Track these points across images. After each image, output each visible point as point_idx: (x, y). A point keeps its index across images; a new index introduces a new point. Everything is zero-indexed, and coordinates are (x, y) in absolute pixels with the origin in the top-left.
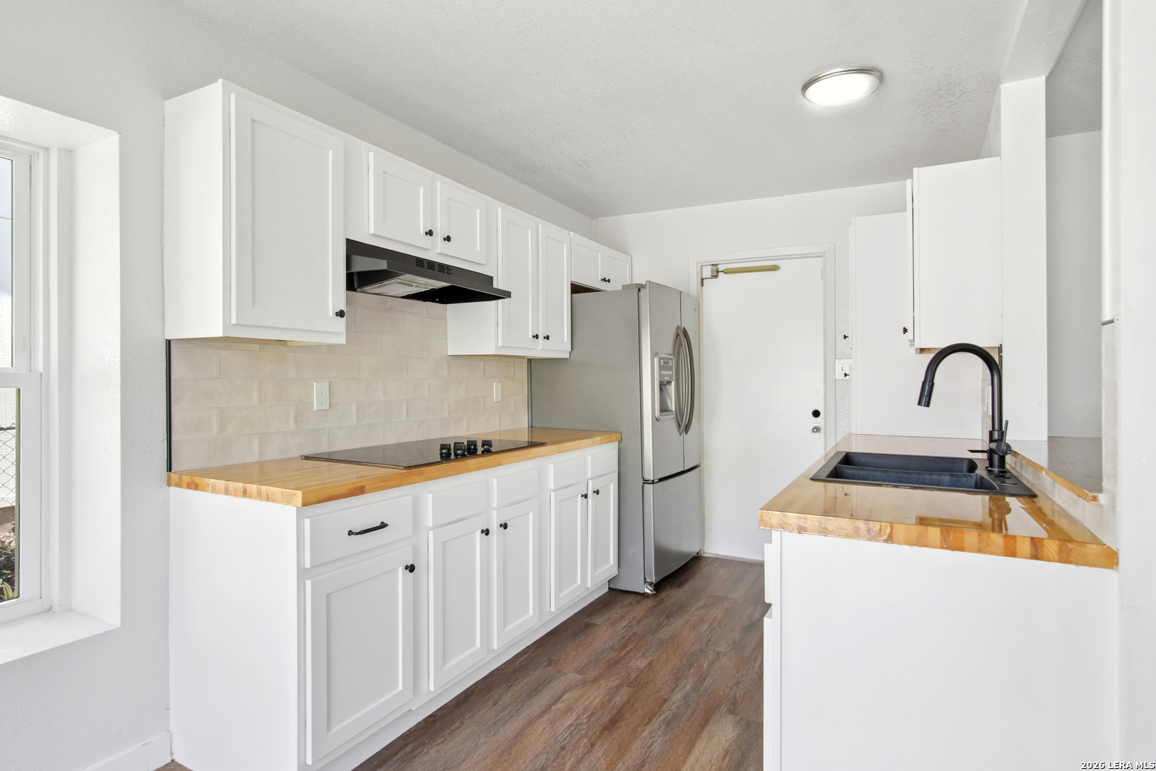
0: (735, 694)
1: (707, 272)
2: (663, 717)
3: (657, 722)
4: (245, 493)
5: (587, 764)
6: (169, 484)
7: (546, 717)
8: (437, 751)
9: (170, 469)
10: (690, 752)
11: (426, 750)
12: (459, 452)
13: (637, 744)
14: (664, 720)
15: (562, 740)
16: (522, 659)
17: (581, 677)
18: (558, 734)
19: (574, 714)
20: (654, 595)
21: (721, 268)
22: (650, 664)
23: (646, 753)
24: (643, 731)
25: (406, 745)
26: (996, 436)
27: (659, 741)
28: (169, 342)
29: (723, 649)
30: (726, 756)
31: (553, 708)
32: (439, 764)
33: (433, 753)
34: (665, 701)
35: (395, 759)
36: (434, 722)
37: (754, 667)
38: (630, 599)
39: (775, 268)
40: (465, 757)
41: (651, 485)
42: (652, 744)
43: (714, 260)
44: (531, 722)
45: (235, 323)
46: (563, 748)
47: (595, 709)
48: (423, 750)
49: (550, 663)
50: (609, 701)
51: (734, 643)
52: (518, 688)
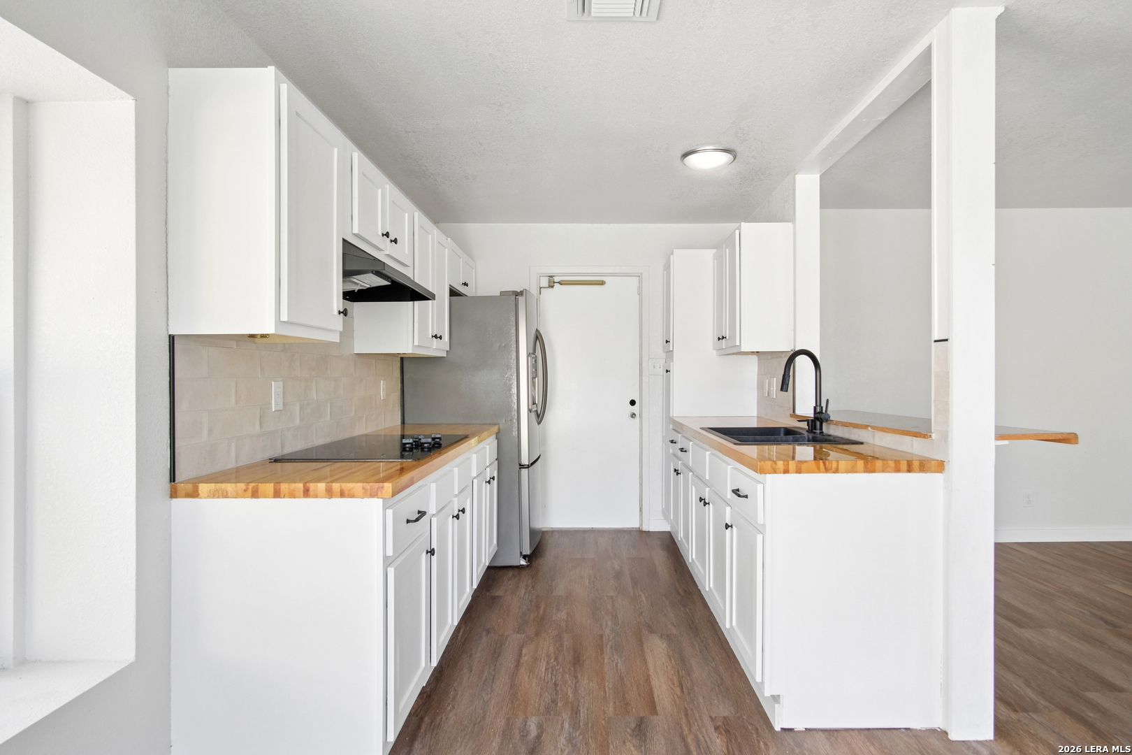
0: (645, 621)
1: (544, 282)
2: (609, 647)
3: (607, 650)
4: (306, 493)
5: (583, 689)
6: (174, 494)
7: (522, 670)
8: (456, 715)
9: (173, 478)
10: (646, 663)
11: (444, 718)
12: (426, 445)
13: (606, 668)
14: (611, 647)
15: (550, 680)
16: (461, 633)
17: (524, 636)
18: (543, 677)
19: (542, 661)
20: (528, 566)
21: (557, 279)
22: (568, 614)
23: (617, 671)
24: (603, 659)
25: (422, 719)
26: (818, 410)
27: (620, 662)
28: (172, 339)
29: (612, 594)
30: (670, 658)
31: (522, 661)
32: (466, 722)
33: (452, 717)
34: (602, 636)
35: (422, 731)
36: (429, 696)
37: (643, 601)
38: (511, 573)
39: (602, 283)
40: (483, 712)
41: (527, 469)
42: (617, 665)
43: (551, 271)
44: (514, 676)
45: (286, 319)
46: (556, 685)
47: (555, 653)
48: (442, 718)
49: (488, 632)
50: (561, 645)
51: (616, 588)
52: (478, 655)
